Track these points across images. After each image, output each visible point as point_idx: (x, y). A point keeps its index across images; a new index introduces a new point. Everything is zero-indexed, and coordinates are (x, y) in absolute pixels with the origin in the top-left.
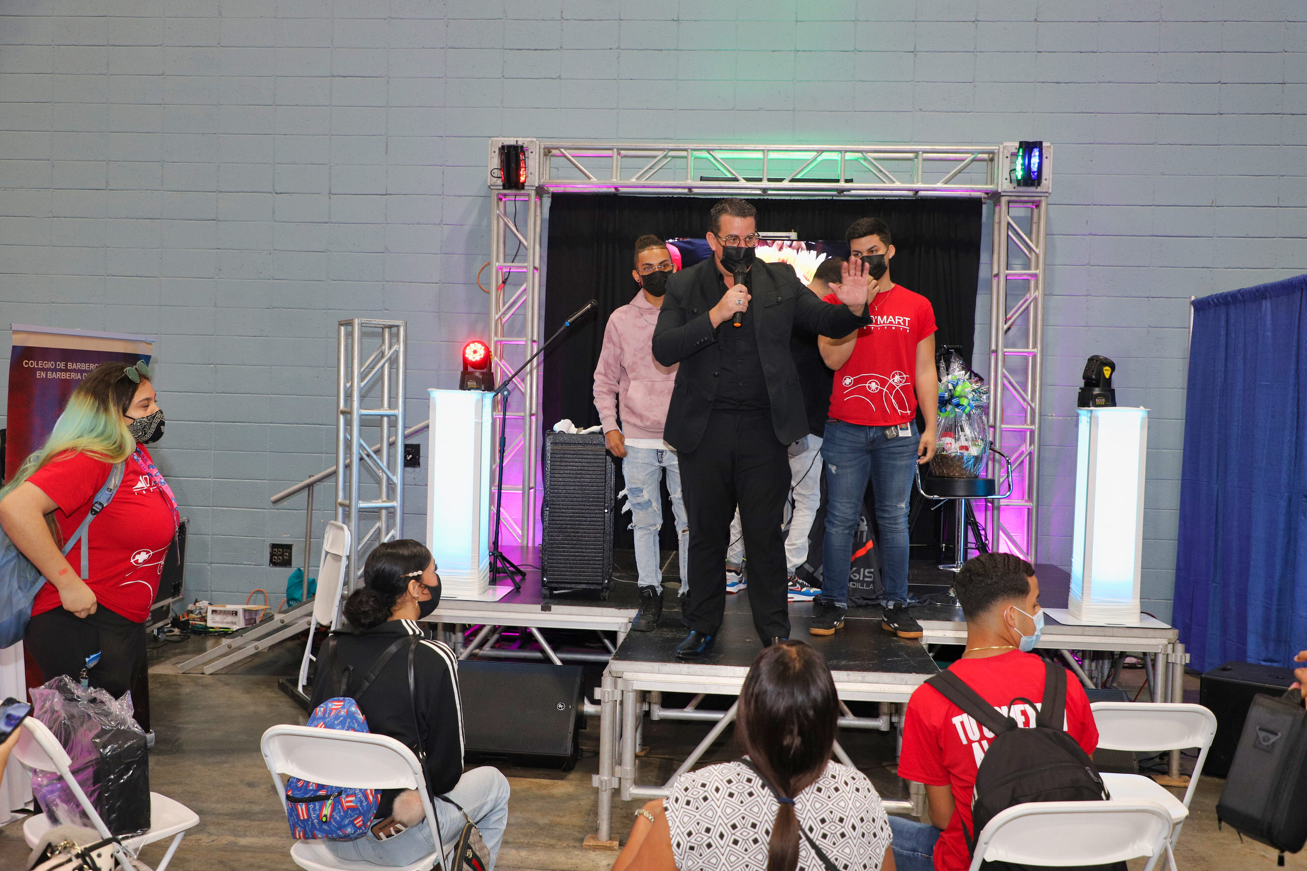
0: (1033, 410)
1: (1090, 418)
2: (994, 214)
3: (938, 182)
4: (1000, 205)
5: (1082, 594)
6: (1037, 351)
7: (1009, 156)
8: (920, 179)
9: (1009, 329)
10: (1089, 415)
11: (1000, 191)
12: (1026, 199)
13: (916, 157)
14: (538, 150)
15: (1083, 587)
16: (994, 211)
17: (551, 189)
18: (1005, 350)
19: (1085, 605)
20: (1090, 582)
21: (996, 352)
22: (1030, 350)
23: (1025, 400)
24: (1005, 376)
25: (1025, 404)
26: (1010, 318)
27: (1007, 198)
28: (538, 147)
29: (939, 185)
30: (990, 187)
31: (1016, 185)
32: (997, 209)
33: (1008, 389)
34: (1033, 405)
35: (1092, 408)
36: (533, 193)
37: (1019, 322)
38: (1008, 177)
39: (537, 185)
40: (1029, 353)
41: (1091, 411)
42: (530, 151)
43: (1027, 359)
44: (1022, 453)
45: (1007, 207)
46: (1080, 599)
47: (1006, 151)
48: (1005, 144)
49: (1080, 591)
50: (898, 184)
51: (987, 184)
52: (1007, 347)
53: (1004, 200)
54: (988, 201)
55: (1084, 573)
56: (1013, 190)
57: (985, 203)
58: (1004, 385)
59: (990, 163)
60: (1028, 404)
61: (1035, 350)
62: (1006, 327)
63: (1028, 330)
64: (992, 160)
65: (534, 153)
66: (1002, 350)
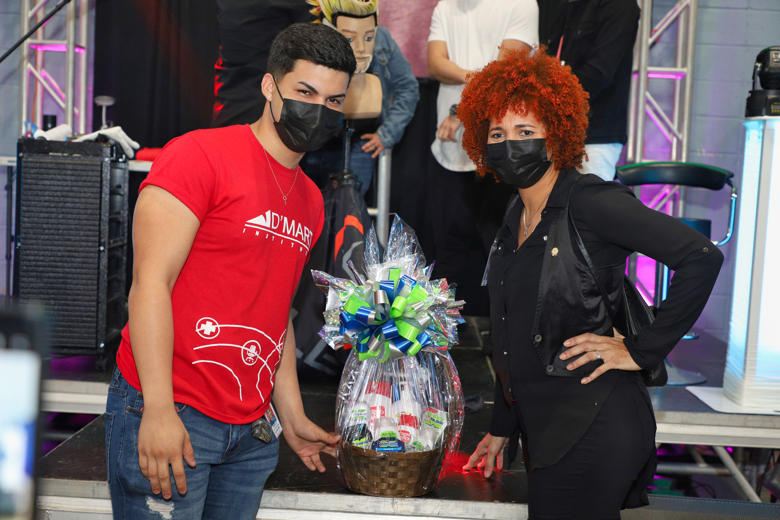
0: (680, 142)
1: (763, 131)
5: (744, 369)
6: (687, 70)
9: (654, 44)
10: (761, 127)
15: (745, 361)
18: (650, 69)
19: (748, 385)
20: (755, 354)
21: (638, 72)
22: (679, 69)
23: (670, 130)
24: (648, 102)
25: (669, 136)
26: (656, 31)
33: (651, 119)
34: (680, 136)
35: (766, 117)
37: (666, 37)
40: (677, 74)
41: (765, 121)
43: (673, 82)
44: (665, 195)
46: (740, 376)
49: (741, 365)
52: (651, 65)
55: (747, 342)
58: (646, 115)
60: (674, 135)
61: (685, 70)
62: (651, 41)
63: (676, 48)
66: (645, 69)
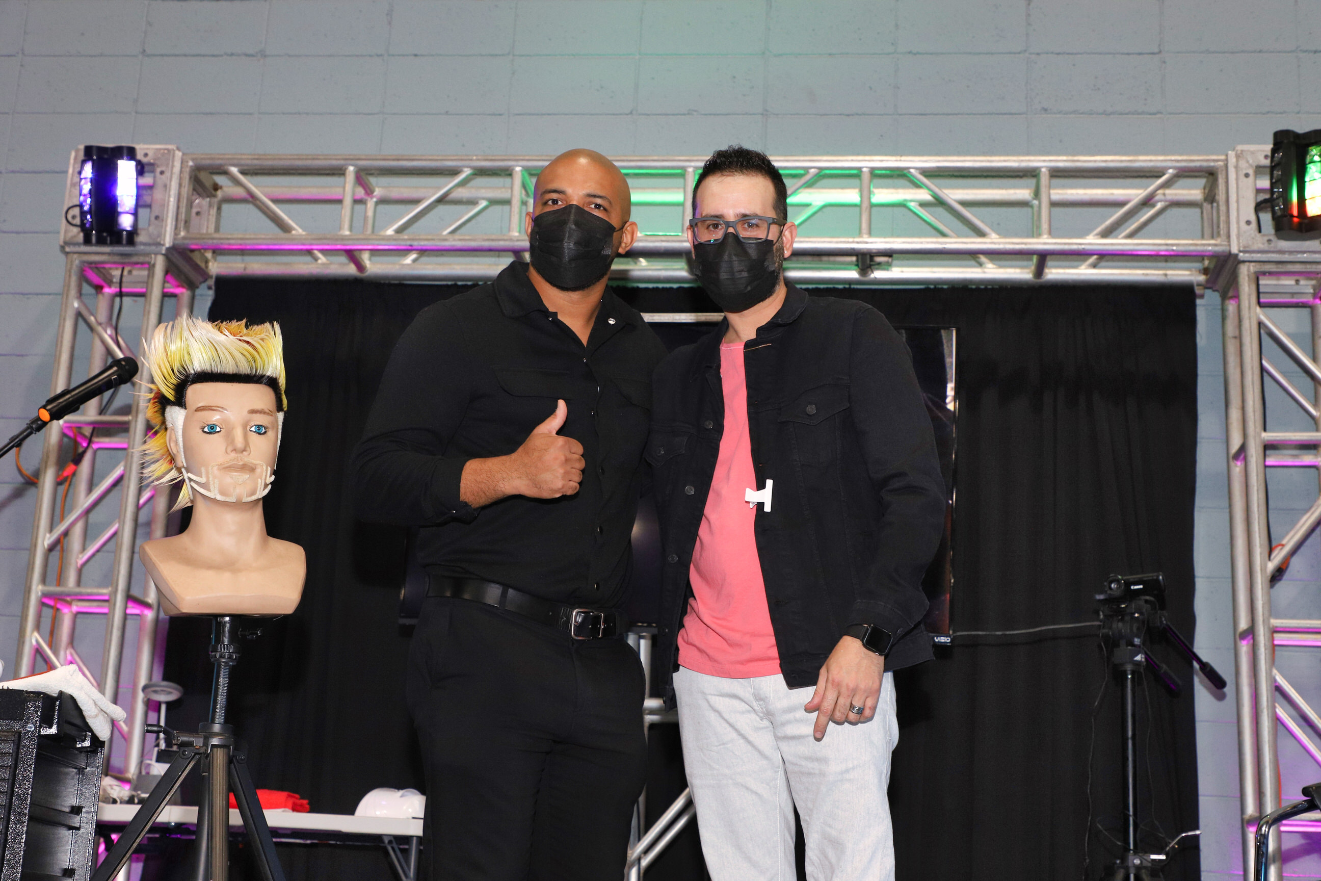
2: (1224, 318)
3: (1088, 234)
4: (1237, 297)
7: (1251, 172)
8: (1045, 226)
9: (1278, 570)
11: (1234, 250)
12: (1298, 268)
13: (1037, 194)
14: (177, 169)
16: (1223, 310)
17: (217, 267)
18: (1277, 623)
21: (1250, 632)
24: (1278, 692)
26: (1280, 547)
27: (1253, 268)
28: (177, 165)
29: (1092, 241)
30: (1210, 245)
31: (1273, 238)
32: (1231, 306)
33: (1288, 729)
36: (160, 264)
38: (1253, 218)
39: (168, 242)
42: (158, 170)
45: (1254, 287)
47: (1243, 164)
48: (1240, 148)
50: (994, 241)
51: (1203, 237)
52: (1277, 614)
53: (1245, 272)
54: (1208, 292)
56: (1265, 247)
57: (1202, 296)
58: (1279, 725)
59: (1207, 206)
62: (1271, 566)
64: (1210, 197)
65: (167, 174)
66: (1266, 624)
